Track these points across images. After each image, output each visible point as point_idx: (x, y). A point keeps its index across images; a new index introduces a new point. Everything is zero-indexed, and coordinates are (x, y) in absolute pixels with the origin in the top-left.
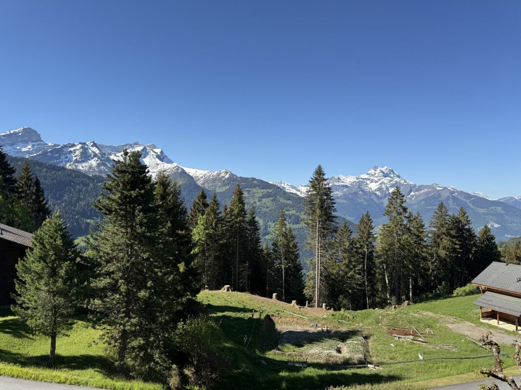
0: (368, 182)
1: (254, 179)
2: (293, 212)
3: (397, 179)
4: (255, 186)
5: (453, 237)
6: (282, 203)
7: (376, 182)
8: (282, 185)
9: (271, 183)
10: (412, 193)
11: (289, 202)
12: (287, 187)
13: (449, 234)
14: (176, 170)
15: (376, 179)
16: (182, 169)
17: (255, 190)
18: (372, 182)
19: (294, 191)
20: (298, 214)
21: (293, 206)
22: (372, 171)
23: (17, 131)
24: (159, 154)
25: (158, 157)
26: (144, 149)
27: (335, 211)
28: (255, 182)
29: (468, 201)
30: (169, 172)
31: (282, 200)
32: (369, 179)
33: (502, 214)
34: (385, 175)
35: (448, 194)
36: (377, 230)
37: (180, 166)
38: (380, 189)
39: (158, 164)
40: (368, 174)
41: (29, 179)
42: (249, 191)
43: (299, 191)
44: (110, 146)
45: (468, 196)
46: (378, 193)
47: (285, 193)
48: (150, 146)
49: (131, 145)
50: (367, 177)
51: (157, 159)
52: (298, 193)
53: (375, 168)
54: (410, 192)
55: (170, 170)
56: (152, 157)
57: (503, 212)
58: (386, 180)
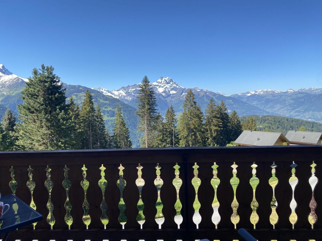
0: (158, 87)
1: (80, 86)
2: (110, 109)
3: (175, 85)
4: (81, 91)
5: (219, 118)
6: (102, 103)
7: (163, 87)
8: (101, 90)
9: (92, 89)
10: (184, 94)
11: (107, 102)
12: (105, 92)
13: (215, 117)
14: (17, 80)
15: (162, 85)
16: (22, 79)
17: (81, 94)
18: (160, 87)
19: (109, 94)
20: (114, 110)
21: (109, 105)
22: (160, 80)
24: (1, 68)
25: (1, 70)
27: (156, 106)
28: (81, 88)
29: (214, 98)
30: (11, 82)
31: (101, 101)
32: (158, 86)
33: (232, 104)
34: (168, 83)
35: (203, 94)
36: (178, 116)
37: (20, 78)
38: (164, 92)
39: (1, 77)
40: (157, 82)
42: (77, 95)
43: (113, 94)
45: (214, 94)
46: (163, 94)
47: (104, 96)
50: (157, 84)
52: (113, 96)
53: (162, 78)
54: (182, 93)
55: (11, 81)
57: (233, 103)
58: (168, 86)
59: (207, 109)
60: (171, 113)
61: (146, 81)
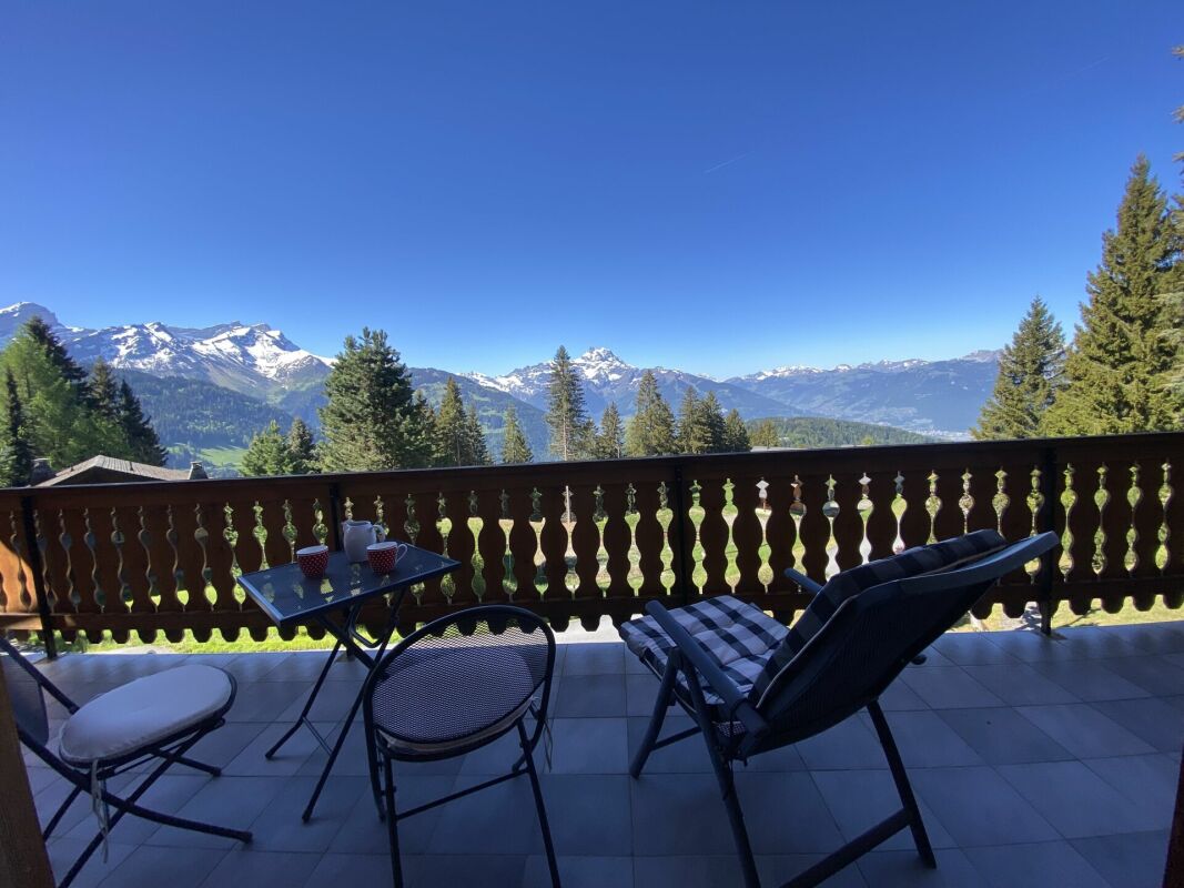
0: (584, 368)
1: (432, 370)
2: (493, 412)
3: (617, 363)
4: (435, 380)
5: (704, 424)
6: (477, 402)
7: (594, 367)
8: (475, 377)
9: (458, 374)
10: (635, 380)
11: (486, 399)
12: (481, 380)
13: (698, 422)
14: (308, 361)
15: (593, 364)
16: (317, 360)
17: (435, 386)
18: (588, 367)
19: (491, 384)
20: (500, 414)
21: (491, 405)
22: (588, 354)
23: (9, 309)
24: (278, 338)
25: (276, 343)
26: (251, 333)
27: (584, 403)
28: (435, 374)
29: (694, 385)
31: (476, 397)
32: (584, 365)
33: (729, 398)
34: (603, 360)
35: (673, 378)
36: (627, 422)
37: (314, 356)
38: (598, 377)
39: (277, 355)
40: (583, 358)
41: (109, 385)
42: (427, 388)
43: (498, 384)
44: (190, 330)
45: (694, 379)
46: (596, 381)
47: (480, 388)
48: (259, 328)
49: (227, 326)
50: (583, 361)
51: (275, 347)
52: (498, 387)
53: (592, 350)
54: (632, 378)
55: (297, 363)
56: (265, 344)
57: (730, 395)
58: (604, 365)
59: (682, 407)
60: (613, 417)
61: (562, 356)
